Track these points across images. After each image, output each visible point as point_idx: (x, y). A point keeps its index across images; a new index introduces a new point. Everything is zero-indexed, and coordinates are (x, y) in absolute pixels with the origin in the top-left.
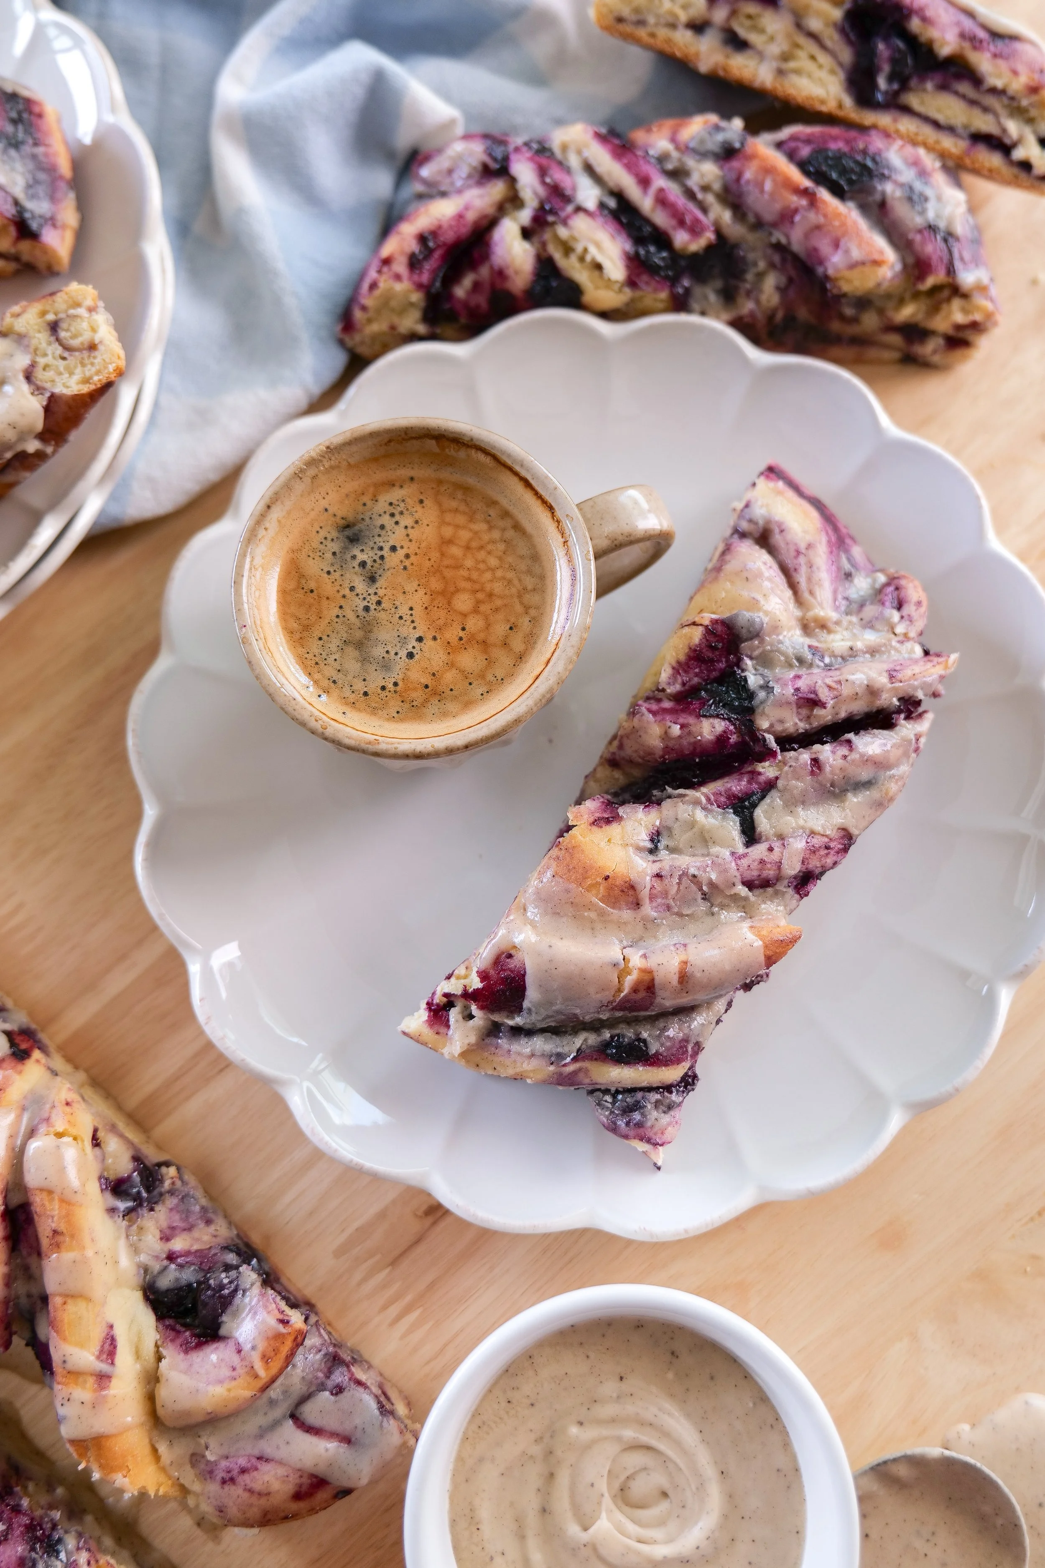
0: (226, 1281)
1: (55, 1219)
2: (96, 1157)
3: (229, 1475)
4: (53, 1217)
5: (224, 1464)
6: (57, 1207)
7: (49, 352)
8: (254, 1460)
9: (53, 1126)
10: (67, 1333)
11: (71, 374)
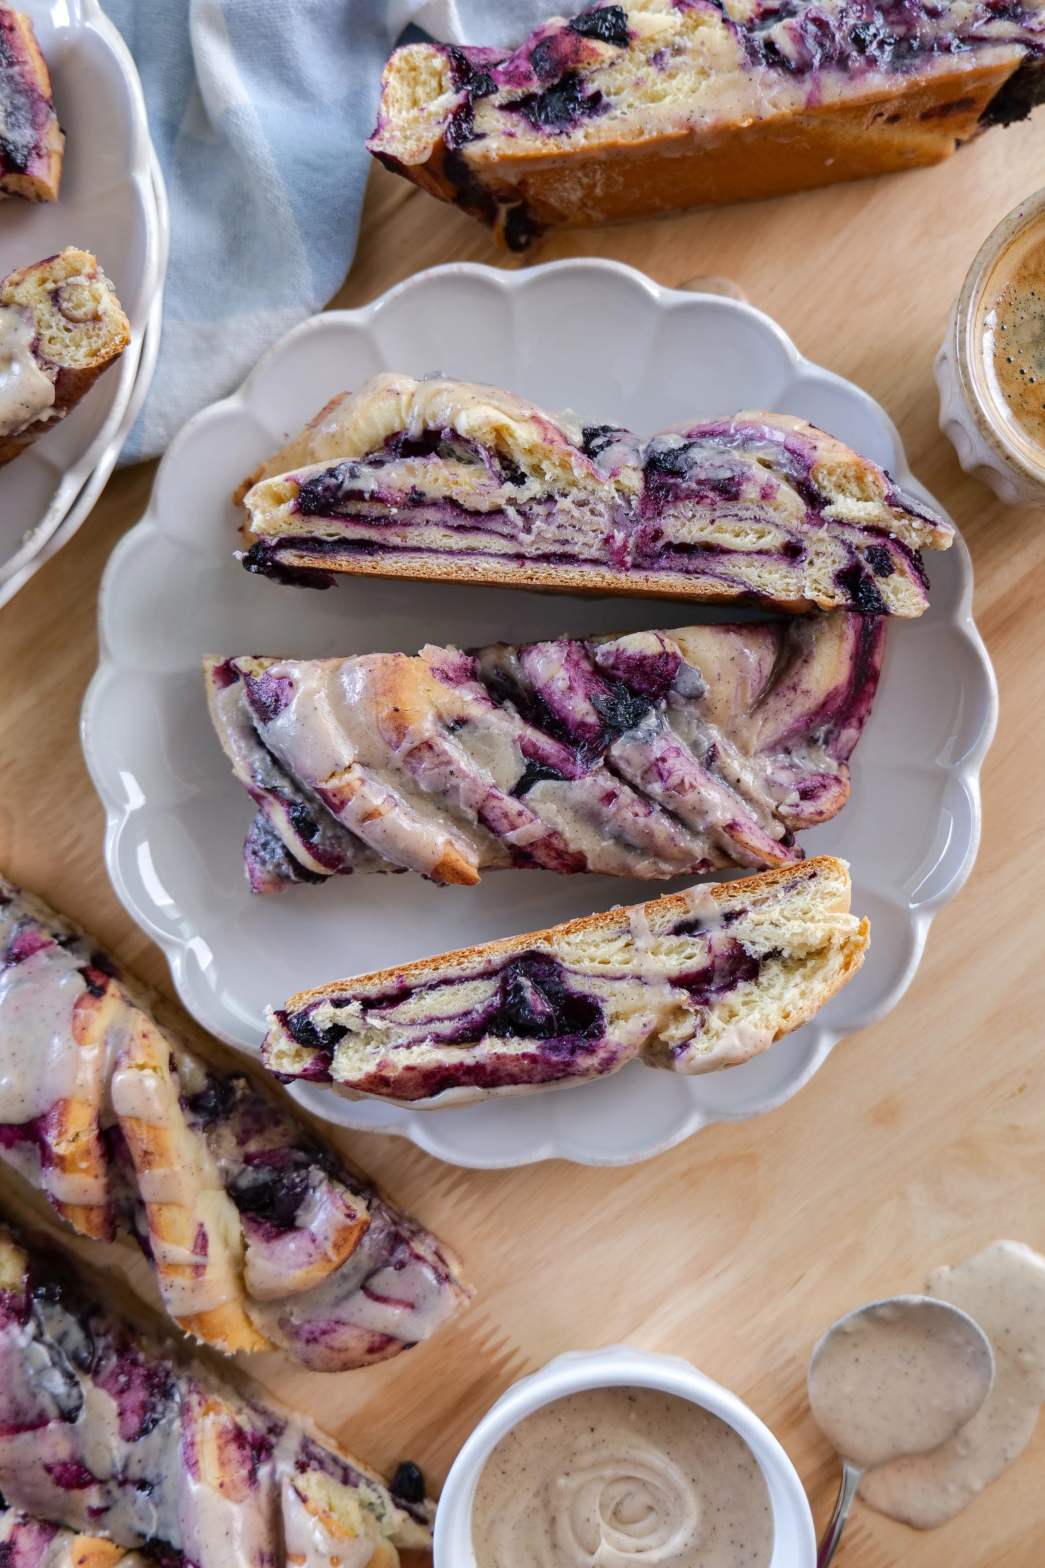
0: (297, 1180)
1: (145, 1141)
2: (174, 1082)
3: (313, 1336)
4: (142, 1140)
5: (307, 1327)
6: (145, 1131)
7: (54, 324)
8: (333, 1324)
9: (134, 1059)
10: (164, 1233)
11: (78, 346)
